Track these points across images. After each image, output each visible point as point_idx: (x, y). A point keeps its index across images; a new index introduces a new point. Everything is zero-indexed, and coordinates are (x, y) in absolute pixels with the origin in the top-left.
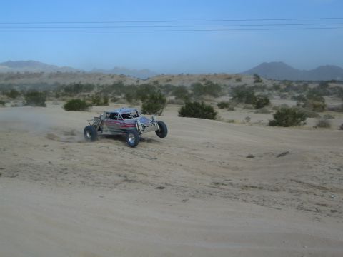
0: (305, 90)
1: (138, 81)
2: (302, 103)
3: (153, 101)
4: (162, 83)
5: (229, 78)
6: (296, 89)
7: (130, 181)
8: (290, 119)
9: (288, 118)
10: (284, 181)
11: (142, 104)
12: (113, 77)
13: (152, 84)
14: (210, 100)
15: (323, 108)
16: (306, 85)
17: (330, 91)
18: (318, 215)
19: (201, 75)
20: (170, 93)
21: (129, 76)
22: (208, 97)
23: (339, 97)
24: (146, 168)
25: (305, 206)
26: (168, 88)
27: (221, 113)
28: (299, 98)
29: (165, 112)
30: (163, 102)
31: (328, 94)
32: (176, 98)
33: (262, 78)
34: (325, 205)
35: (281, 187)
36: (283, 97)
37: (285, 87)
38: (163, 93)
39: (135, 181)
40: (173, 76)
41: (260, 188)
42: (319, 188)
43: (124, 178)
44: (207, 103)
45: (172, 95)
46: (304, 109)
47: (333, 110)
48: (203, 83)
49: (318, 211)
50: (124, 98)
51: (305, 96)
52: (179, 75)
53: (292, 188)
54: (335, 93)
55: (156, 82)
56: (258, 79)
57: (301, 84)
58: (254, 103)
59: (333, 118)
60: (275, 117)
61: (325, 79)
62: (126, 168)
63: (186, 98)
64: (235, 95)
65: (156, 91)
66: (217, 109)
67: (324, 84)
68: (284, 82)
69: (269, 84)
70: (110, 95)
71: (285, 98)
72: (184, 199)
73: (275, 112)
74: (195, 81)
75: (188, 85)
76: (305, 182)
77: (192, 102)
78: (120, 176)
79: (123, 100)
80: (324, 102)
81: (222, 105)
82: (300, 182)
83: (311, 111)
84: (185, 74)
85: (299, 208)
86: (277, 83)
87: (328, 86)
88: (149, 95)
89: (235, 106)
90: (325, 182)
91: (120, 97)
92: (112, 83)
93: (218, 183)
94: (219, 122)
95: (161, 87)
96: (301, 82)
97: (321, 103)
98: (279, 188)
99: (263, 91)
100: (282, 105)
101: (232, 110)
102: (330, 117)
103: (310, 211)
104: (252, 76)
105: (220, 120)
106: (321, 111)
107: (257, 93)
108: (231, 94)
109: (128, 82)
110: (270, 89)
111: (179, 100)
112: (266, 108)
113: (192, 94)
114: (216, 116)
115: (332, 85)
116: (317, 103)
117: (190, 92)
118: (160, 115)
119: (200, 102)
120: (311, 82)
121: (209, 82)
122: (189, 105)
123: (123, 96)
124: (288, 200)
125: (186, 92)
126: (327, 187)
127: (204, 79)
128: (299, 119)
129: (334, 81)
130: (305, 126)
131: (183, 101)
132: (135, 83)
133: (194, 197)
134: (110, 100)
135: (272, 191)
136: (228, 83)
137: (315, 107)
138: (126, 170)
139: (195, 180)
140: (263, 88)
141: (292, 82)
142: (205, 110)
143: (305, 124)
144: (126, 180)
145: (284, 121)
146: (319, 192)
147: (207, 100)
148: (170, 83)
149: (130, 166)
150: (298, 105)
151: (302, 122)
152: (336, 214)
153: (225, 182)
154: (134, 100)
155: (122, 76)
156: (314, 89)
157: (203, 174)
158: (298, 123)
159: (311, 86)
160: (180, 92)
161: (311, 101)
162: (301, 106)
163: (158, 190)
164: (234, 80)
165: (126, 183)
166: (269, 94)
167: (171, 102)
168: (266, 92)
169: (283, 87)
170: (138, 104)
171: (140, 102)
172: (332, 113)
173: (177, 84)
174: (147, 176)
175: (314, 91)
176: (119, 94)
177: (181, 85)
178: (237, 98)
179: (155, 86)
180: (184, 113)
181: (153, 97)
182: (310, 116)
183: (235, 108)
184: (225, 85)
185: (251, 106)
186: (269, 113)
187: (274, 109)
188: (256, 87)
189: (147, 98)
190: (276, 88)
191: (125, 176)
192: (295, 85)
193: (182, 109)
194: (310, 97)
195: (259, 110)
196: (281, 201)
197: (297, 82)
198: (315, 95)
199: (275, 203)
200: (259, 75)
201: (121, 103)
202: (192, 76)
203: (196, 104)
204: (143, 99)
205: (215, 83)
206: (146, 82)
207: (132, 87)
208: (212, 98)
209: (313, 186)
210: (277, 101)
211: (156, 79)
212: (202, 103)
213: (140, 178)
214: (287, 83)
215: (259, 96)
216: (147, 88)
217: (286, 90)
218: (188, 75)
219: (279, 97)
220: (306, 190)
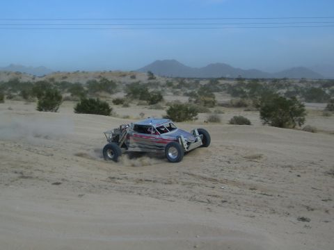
0: (197, 87)
1: (34, 79)
2: (194, 100)
3: (49, 98)
4: (59, 80)
5: (124, 75)
6: (188, 86)
7: (27, 178)
8: (183, 115)
9: (180, 113)
10: (177, 174)
11: (38, 101)
12: (8, 74)
13: (48, 81)
14: (105, 97)
15: (213, 104)
16: (197, 82)
17: (220, 88)
18: (210, 206)
19: (97, 73)
20: (66, 90)
21: (24, 73)
22: (103, 94)
23: (228, 93)
24: (42, 165)
25: (197, 197)
26: (64, 85)
27: (116, 109)
28: (191, 95)
29: (61, 109)
30: (59, 99)
31: (218, 91)
32: (72, 95)
33: (156, 76)
34: (216, 196)
35: (175, 179)
36: (176, 94)
37: (178, 84)
38: (59, 90)
39: (31, 178)
40: (69, 73)
41: (154, 182)
42: (210, 180)
43: (20, 175)
44: (102, 100)
45: (68, 92)
46: (195, 105)
47: (223, 105)
48: (98, 80)
49: (209, 202)
50: (20, 95)
51: (196, 92)
52: (75, 73)
53: (185, 181)
54: (225, 90)
55: (52, 79)
56: (151, 76)
57: (193, 81)
58: (148, 100)
59: (223, 113)
60: (169, 112)
61: (215, 76)
62: (22, 165)
63: (82, 95)
64: (130, 92)
65: (52, 88)
66: (112, 106)
67: (214, 81)
68: (177, 79)
69: (163, 81)
70: (6, 92)
71: (178, 95)
72: (81, 194)
73: (168, 108)
74: (91, 79)
75: (83, 82)
76: (197, 174)
77: (88, 99)
78: (16, 172)
79: (19, 97)
80: (214, 98)
81: (117, 102)
82: (193, 175)
83: (202, 107)
84: (81, 71)
85: (192, 199)
86: (170, 80)
87: (218, 83)
88: (45, 92)
89: (130, 102)
90: (215, 174)
91: (15, 94)
92: (7, 81)
93: (113, 178)
94: (114, 118)
95: (57, 84)
96: (193, 79)
97: (212, 99)
98: (173, 180)
99: (157, 88)
100: (175, 101)
101: (127, 106)
102: (220, 112)
103: (202, 202)
104: (146, 74)
105: (115, 116)
106: (212, 107)
107: (151, 90)
108: (126, 91)
109: (24, 80)
110: (164, 86)
111: (74, 97)
112: (160, 104)
113: (87, 92)
114: (112, 113)
115: (222, 82)
116: (207, 99)
117: (86, 89)
118: (56, 111)
119: (95, 98)
120: (202, 79)
121: (104, 79)
122: (85, 102)
123: (19, 93)
124: (181, 192)
125: (82, 89)
126: (218, 179)
127: (100, 77)
128: (191, 114)
129: (223, 78)
130: (197, 121)
131: (78, 98)
132: (32, 81)
133: (90, 191)
134: (6, 96)
135: (166, 184)
136: (122, 80)
137: (206, 103)
138: (22, 167)
139: (92, 174)
140: (157, 85)
141: (184, 79)
142: (101, 106)
143: (197, 119)
144: (23, 177)
145: (177, 117)
146: (210, 184)
147: (102, 97)
148: (66, 80)
149: (26, 163)
150: (190, 101)
151: (194, 117)
152: (226, 204)
153: (120, 177)
154: (30, 97)
155: (17, 73)
156: (205, 85)
157: (99, 169)
158: (190, 119)
159: (203, 83)
160: (76, 89)
161: (201, 98)
162: (192, 102)
163: (55, 186)
164: (129, 77)
165: (22, 180)
166: (163, 90)
167: (67, 99)
168: (160, 89)
169: (176, 84)
170: (34, 101)
171: (36, 98)
172: (222, 109)
173: (72, 81)
174: (43, 171)
175: (205, 88)
176: (15, 91)
177: (77, 82)
178: (131, 95)
179: (52, 83)
180: (79, 110)
181: (48, 94)
182: (202, 111)
183: (130, 104)
184: (120, 82)
185: (145, 102)
186: (163, 109)
187: (167, 105)
188: (150, 84)
189: (43, 95)
190: (169, 84)
191: (21, 173)
192: (187, 82)
193: (78, 105)
194: (201, 93)
195: (152, 106)
196: (174, 193)
197: (189, 79)
198: (206, 92)
199: (169, 195)
200: (153, 72)
201: (17, 100)
202: (87, 73)
203: (92, 101)
204: (39, 96)
205: (110, 80)
206: (42, 79)
207: (28, 84)
208: (107, 95)
209: (205, 178)
210: (170, 98)
211: (52, 76)
212: (98, 99)
213: (37, 174)
214: (180, 80)
215: (153, 92)
216: (43, 85)
217: (178, 87)
218: (83, 72)
219: (172, 94)
220: (197, 182)
